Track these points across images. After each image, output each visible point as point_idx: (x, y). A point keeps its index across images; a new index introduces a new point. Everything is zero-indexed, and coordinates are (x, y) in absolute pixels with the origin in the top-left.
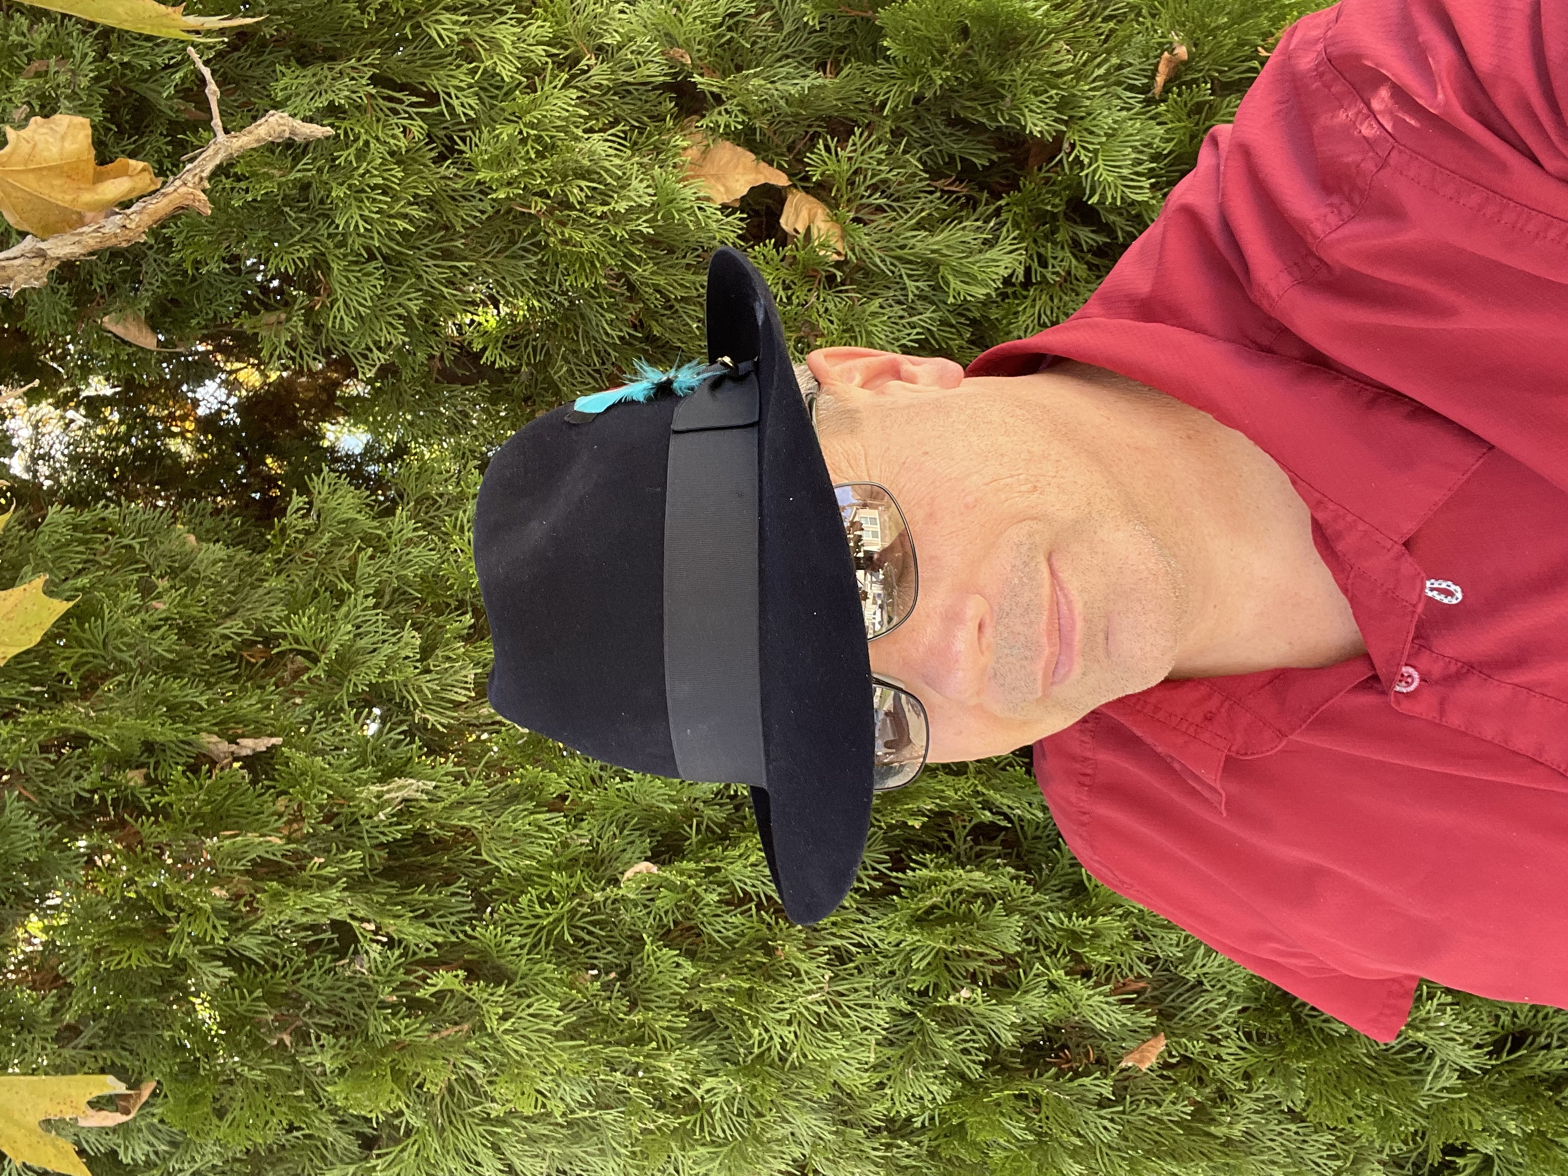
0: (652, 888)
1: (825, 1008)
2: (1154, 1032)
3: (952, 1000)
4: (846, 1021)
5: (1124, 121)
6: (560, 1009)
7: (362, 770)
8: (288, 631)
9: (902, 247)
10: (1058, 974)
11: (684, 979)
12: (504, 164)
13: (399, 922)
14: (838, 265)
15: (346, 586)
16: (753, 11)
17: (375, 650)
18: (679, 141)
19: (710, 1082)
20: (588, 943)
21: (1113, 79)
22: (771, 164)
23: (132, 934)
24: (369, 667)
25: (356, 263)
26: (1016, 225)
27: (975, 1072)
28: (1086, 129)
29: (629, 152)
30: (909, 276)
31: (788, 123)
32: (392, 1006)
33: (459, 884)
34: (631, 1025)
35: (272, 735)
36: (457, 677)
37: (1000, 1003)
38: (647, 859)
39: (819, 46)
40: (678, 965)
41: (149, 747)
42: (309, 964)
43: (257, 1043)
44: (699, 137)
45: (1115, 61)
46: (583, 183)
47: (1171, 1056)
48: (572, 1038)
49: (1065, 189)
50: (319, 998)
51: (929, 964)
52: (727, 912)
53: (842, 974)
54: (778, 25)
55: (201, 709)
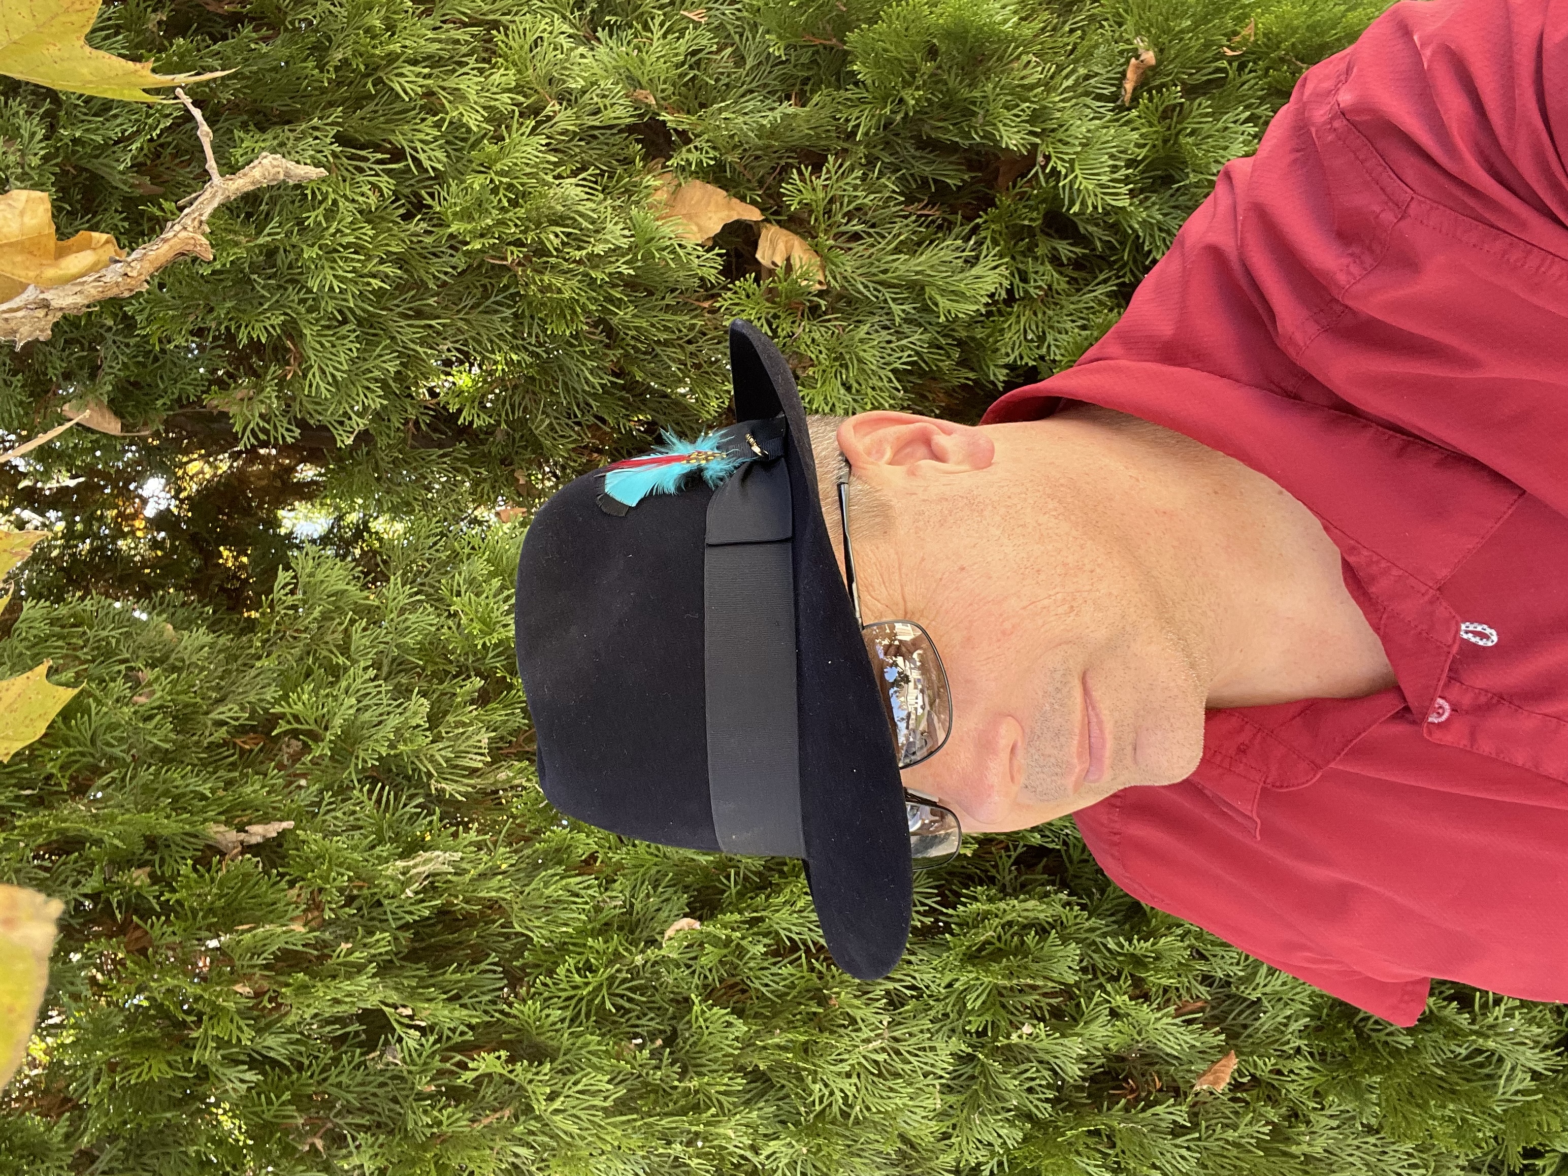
0: (696, 945)
1: (885, 1056)
2: (1223, 1051)
3: (1014, 1037)
4: (907, 1067)
5: (1097, 130)
6: (609, 1082)
7: (379, 848)
8: (287, 710)
9: (885, 272)
10: (1121, 1000)
11: (737, 1039)
12: (476, 216)
13: (432, 1005)
14: (821, 294)
15: (341, 660)
16: (715, 48)
17: (380, 723)
18: (650, 180)
19: (774, 1145)
20: (628, 1011)
21: (1080, 90)
22: (743, 199)
23: (148, 1044)
24: (377, 741)
25: (328, 327)
26: (995, 243)
27: (1045, 1112)
28: (1060, 141)
29: (601, 196)
30: (894, 300)
31: (757, 158)
32: (430, 1096)
33: (489, 960)
34: (687, 1093)
35: (281, 820)
36: (470, 742)
37: (1063, 1036)
38: (686, 915)
39: (783, 79)
40: (729, 1024)
41: (151, 843)
42: (336, 1060)
43: (288, 1151)
44: (669, 177)
45: (1082, 71)
46: (558, 230)
47: (1242, 1075)
48: (622, 1114)
49: (1041, 202)
50: (350, 1097)
51: (984, 1003)
52: (775, 964)
53: (898, 1018)
54: (740, 60)
55: (203, 797)
